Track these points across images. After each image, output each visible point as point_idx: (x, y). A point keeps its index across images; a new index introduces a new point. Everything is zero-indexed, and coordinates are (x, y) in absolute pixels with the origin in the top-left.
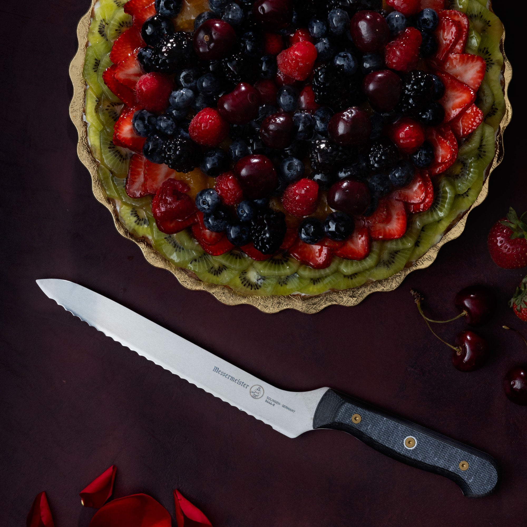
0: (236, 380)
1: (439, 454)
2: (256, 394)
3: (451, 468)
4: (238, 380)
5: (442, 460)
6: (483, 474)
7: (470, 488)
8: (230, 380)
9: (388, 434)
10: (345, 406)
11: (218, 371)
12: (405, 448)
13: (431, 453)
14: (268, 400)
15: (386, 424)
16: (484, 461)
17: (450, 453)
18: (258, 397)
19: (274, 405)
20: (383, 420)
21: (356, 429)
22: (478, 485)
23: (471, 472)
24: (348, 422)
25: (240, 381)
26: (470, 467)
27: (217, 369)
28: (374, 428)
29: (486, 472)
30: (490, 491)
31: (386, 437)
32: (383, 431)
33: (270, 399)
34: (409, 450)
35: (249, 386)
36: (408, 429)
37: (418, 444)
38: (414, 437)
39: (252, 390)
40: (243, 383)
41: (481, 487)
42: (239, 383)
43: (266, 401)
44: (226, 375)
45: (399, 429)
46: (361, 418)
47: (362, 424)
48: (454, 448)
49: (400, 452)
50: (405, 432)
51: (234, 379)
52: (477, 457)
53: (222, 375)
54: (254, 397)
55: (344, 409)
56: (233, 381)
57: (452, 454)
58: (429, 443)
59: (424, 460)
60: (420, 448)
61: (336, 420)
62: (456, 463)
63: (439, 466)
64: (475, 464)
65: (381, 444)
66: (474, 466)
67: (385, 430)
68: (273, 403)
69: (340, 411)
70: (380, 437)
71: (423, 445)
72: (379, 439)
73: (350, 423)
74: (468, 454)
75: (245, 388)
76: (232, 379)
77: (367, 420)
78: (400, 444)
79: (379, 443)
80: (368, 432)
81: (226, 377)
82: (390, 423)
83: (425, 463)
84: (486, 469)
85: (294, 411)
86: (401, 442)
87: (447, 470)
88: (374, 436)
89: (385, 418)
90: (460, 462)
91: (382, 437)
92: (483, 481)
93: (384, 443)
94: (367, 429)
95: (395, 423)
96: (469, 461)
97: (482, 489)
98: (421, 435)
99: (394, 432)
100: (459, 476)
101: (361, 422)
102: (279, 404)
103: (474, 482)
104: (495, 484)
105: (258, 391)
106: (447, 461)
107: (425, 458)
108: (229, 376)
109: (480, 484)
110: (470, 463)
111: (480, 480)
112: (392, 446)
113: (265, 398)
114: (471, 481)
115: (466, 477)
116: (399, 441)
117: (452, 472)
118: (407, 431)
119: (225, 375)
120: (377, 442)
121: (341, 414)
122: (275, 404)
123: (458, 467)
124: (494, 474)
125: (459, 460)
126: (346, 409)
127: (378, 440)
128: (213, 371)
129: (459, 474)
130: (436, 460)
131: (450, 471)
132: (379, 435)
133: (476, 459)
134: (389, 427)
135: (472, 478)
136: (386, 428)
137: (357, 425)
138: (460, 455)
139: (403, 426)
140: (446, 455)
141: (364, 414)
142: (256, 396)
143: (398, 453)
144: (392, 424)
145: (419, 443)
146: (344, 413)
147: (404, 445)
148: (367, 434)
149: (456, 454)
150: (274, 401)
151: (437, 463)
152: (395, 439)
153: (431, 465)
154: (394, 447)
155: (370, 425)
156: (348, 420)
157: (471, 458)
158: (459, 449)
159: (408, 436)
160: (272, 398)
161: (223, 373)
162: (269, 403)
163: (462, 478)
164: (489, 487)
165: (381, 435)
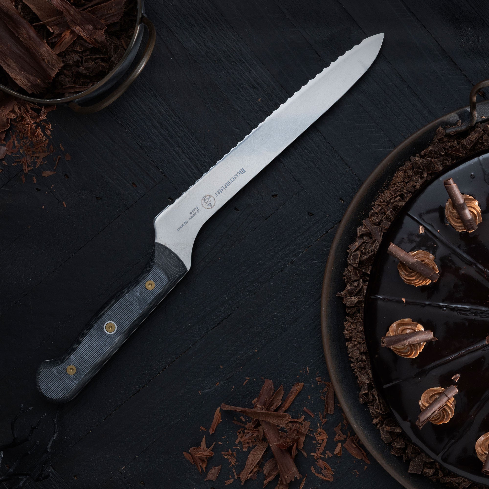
0: (226, 186)
1: (90, 350)
2: (207, 200)
3: (74, 358)
4: (226, 188)
5: (83, 352)
6: (57, 385)
7: (49, 368)
8: (228, 181)
9: (126, 309)
10: (166, 278)
11: (240, 173)
12: (107, 321)
13: (94, 344)
14: (197, 210)
15: (136, 311)
16: (69, 391)
17: (88, 361)
18: (203, 202)
19: (191, 213)
20: (140, 310)
21: (141, 282)
22: (49, 377)
23: (63, 375)
24: (150, 276)
25: (224, 190)
26: (68, 376)
27: (243, 173)
28: (135, 299)
29: (58, 389)
30: (40, 386)
31: (123, 307)
32: (130, 306)
33: (197, 212)
34: (104, 325)
35: (217, 196)
36: (124, 330)
37: (106, 334)
38: (115, 333)
39: (212, 199)
40: (221, 192)
41: (45, 379)
42: (222, 188)
43: (197, 208)
44: (233, 179)
45: (127, 322)
46: (149, 290)
47: (143, 288)
48: (91, 366)
49: (105, 315)
50: (122, 326)
51: (228, 185)
52: (75, 385)
53: (235, 175)
54: (204, 198)
55: (163, 277)
56: (226, 184)
57: (86, 363)
58: (103, 345)
59: (90, 335)
60: (102, 335)
61: (156, 266)
62: (77, 364)
63: (79, 347)
64: (69, 381)
65: (118, 300)
66: (67, 379)
67: (130, 308)
68: (193, 213)
69: (162, 273)
70: (126, 301)
71: (104, 339)
72: (124, 300)
73: (148, 278)
74: (80, 378)
75: (216, 192)
76: (228, 184)
77: (145, 294)
78: (112, 317)
79: (120, 298)
80: (134, 291)
81: (232, 178)
82: (135, 315)
83: (86, 335)
84: (62, 389)
85: (178, 231)
86: (114, 319)
87: (73, 353)
88: (128, 296)
89: (141, 312)
90: (76, 367)
91: (125, 304)
92: (51, 383)
93: (119, 303)
94: (137, 292)
95: (134, 319)
96: (74, 377)
97: (43, 379)
98: (114, 341)
99: (126, 316)
100: (63, 362)
101: (146, 288)
102: (190, 219)
103: (53, 375)
104: (45, 393)
105: (209, 203)
106: (81, 356)
107: (91, 336)
108: (232, 182)
109: (49, 379)
110: (72, 376)
111: (53, 381)
112: (113, 309)
113: (200, 207)
114: (54, 371)
115: (60, 368)
116: (115, 318)
117: (69, 357)
118: (122, 329)
119: (235, 178)
120: (121, 297)
121: (160, 272)
122: (191, 215)
123: (72, 364)
124: (54, 396)
125: (79, 368)
126: (162, 279)
127: (123, 298)
128: (242, 169)
129: (65, 363)
130: (86, 346)
131: (70, 356)
132: (128, 301)
133: (73, 384)
134: (131, 313)
135: (57, 374)
136: (132, 309)
137: (144, 283)
138: (82, 370)
139: (128, 326)
140: (87, 357)
141: (152, 293)
142: (205, 200)
143: (105, 313)
144: (133, 317)
145: (107, 336)
146: (159, 275)
147: (110, 321)
148: (133, 290)
149: (85, 366)
150: (194, 215)
151: (82, 346)
152: (118, 315)
153: (83, 340)
154: (111, 311)
155: (140, 296)
156: (151, 277)
157: (76, 379)
158: (88, 370)
159: (117, 328)
160: (198, 214)
161: (237, 176)
162: (194, 210)
163: (60, 364)
164: (43, 387)
165: (127, 302)
